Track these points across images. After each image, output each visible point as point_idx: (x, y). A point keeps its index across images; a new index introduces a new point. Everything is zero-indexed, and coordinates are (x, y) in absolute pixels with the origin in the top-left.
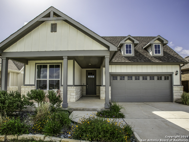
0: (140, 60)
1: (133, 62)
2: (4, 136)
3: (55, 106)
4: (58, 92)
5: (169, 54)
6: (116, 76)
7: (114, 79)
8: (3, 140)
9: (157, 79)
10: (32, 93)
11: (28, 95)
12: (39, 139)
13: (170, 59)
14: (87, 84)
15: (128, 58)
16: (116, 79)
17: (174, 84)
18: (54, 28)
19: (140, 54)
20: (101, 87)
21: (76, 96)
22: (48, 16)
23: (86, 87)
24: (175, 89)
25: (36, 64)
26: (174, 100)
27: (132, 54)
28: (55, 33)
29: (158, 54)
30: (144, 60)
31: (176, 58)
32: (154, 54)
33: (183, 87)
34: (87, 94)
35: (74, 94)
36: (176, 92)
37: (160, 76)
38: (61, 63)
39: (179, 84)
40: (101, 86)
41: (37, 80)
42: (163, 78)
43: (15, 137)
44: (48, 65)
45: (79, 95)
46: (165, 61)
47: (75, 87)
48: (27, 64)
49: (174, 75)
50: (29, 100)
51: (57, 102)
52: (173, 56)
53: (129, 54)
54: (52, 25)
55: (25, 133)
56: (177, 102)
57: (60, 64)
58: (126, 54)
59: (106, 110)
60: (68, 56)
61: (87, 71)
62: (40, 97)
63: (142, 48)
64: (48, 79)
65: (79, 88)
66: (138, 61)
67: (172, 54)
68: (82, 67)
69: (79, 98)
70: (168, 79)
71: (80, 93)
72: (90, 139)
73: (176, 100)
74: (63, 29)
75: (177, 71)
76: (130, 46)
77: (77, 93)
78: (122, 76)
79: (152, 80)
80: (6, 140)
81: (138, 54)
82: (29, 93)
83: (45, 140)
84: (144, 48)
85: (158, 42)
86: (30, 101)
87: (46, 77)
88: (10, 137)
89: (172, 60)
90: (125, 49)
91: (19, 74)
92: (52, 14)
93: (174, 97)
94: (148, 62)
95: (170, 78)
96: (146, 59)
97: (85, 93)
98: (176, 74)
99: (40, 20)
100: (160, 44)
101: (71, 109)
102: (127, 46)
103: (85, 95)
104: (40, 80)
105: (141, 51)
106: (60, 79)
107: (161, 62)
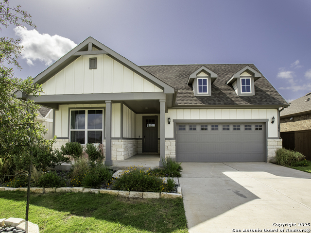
0: (219, 101)
1: (207, 104)
2: (42, 188)
3: (95, 162)
4: (99, 147)
5: (265, 93)
6: (184, 125)
7: (180, 129)
8: (42, 192)
9: (244, 129)
10: (67, 146)
11: (63, 148)
12: (77, 191)
13: (264, 100)
14: (144, 136)
15: (201, 99)
16: (184, 129)
17: (269, 136)
18: (93, 64)
19: (221, 92)
21: (126, 153)
22: (86, 49)
23: (143, 141)
24: (270, 143)
25: (70, 109)
26: (268, 159)
27: (207, 93)
28: (95, 70)
29: (246, 93)
30: (225, 101)
31: (273, 98)
32: (242, 93)
33: (282, 140)
34: (144, 151)
35: (123, 150)
36: (272, 147)
37: (248, 125)
38: (104, 108)
39: (277, 137)
41: (71, 131)
42: (253, 127)
43: (53, 189)
44: (87, 110)
45: (130, 153)
46: (256, 102)
47: (123, 140)
48: (57, 109)
49: (269, 123)
50: (64, 154)
51: (97, 158)
52: (269, 96)
53: (203, 93)
54: (91, 60)
55: (63, 186)
56: (272, 161)
57: (103, 110)
58: (198, 93)
59: (161, 168)
60: (112, 101)
61: (144, 117)
62: (77, 151)
63: (226, 83)
64: (86, 130)
65: (131, 142)
66: (215, 104)
67: (268, 93)
68: (136, 112)
69: (130, 156)
70: (261, 129)
71: (132, 149)
72: (128, 189)
73: (272, 160)
74: (105, 65)
75: (273, 118)
76: (205, 81)
77: (126, 149)
78: (192, 125)
80: (44, 192)
81: (218, 92)
82: (63, 146)
83: (84, 192)
84: (228, 83)
85: (246, 74)
86: (65, 156)
87: (83, 127)
88: (48, 190)
89: (266, 101)
90: (198, 86)
91: (43, 122)
92: (90, 47)
93: (268, 154)
94: (230, 104)
95: (263, 127)
96: (229, 99)
97: (140, 149)
98: (272, 122)
99: (75, 55)
100: (250, 78)
101: (116, 167)
102: (200, 81)
103: (141, 153)
104: (75, 131)
105: (223, 88)
106: (103, 130)
107: (249, 104)
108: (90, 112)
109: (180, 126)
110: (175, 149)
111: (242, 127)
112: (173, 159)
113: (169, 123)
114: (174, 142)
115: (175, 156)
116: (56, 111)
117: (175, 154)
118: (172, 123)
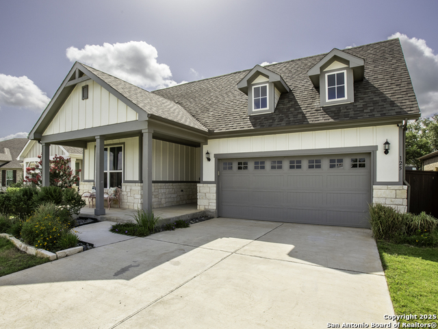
5: (381, 94)
6: (229, 161)
7: (225, 169)
9: (329, 166)
15: (256, 119)
16: (231, 168)
18: (85, 93)
20: (198, 185)
21: (143, 201)
28: (87, 100)
29: (336, 100)
33: (406, 187)
35: (139, 196)
36: (381, 201)
40: (199, 182)
42: (347, 162)
44: (109, 148)
48: (87, 147)
49: (380, 153)
53: (260, 110)
54: (83, 88)
57: (123, 146)
58: (254, 110)
64: (109, 171)
65: (171, 187)
66: (271, 126)
70: (363, 165)
71: (172, 195)
75: (387, 143)
79: (315, 170)
81: (290, 104)
85: (337, 66)
90: (253, 99)
92: (77, 73)
95: (367, 163)
98: (386, 152)
99: (67, 85)
106: (122, 171)
107: (331, 120)
108: (112, 150)
109: (225, 164)
110: (215, 197)
111: (325, 164)
112: (213, 212)
113: (209, 159)
114: (213, 188)
115: (215, 208)
116: (86, 150)
117: (215, 204)
118: (213, 160)
